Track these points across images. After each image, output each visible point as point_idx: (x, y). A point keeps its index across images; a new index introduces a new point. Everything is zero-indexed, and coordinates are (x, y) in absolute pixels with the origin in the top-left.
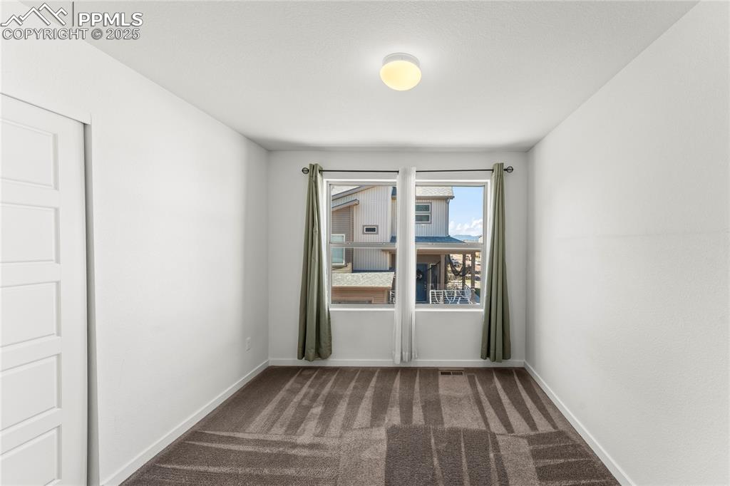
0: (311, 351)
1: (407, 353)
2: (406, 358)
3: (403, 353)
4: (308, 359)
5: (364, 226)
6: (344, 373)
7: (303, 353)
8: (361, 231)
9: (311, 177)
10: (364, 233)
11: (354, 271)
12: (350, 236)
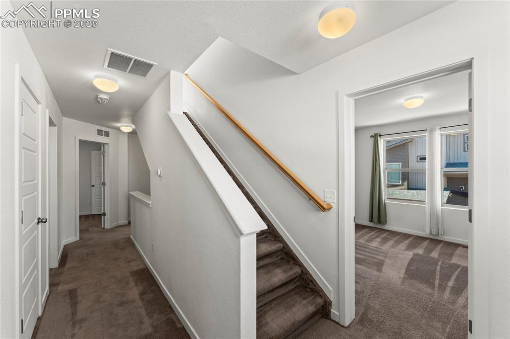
0: (376, 219)
1: (435, 230)
2: (434, 232)
3: (432, 229)
4: (374, 223)
5: (418, 156)
6: (393, 233)
7: (371, 220)
8: (415, 160)
9: (375, 139)
10: (418, 161)
11: (409, 189)
12: (406, 164)
